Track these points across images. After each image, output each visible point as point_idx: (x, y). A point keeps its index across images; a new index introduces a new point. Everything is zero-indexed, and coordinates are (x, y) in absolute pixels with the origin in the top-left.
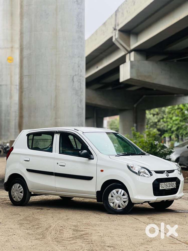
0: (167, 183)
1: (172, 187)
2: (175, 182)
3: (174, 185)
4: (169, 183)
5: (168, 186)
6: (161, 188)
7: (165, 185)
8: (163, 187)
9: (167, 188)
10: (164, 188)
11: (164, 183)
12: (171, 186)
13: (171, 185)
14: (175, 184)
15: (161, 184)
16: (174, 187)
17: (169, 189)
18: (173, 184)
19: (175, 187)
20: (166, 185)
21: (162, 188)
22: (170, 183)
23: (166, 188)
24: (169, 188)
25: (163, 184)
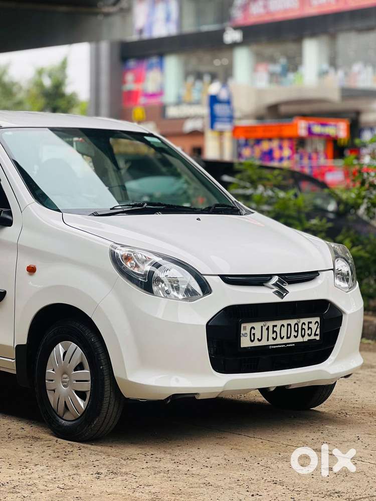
0: (279, 323)
1: (300, 339)
2: (318, 319)
3: (309, 328)
4: (285, 322)
5: (284, 334)
6: (245, 343)
7: (268, 329)
8: (258, 336)
9: (279, 341)
10: (264, 343)
11: (262, 324)
12: (294, 333)
13: (297, 331)
14: (314, 327)
15: (249, 326)
16: (312, 337)
17: (285, 344)
18: (306, 327)
19: (318, 338)
20: (274, 332)
21: (252, 341)
22: (293, 322)
23: (271, 342)
24: (285, 341)
25: (258, 325)
